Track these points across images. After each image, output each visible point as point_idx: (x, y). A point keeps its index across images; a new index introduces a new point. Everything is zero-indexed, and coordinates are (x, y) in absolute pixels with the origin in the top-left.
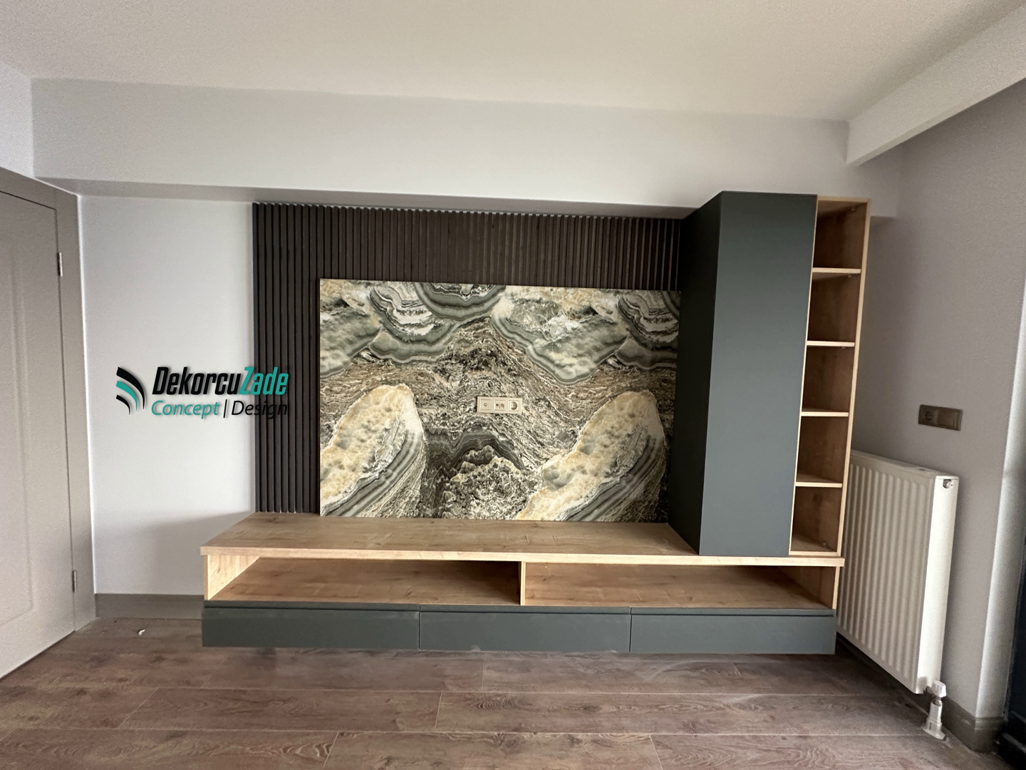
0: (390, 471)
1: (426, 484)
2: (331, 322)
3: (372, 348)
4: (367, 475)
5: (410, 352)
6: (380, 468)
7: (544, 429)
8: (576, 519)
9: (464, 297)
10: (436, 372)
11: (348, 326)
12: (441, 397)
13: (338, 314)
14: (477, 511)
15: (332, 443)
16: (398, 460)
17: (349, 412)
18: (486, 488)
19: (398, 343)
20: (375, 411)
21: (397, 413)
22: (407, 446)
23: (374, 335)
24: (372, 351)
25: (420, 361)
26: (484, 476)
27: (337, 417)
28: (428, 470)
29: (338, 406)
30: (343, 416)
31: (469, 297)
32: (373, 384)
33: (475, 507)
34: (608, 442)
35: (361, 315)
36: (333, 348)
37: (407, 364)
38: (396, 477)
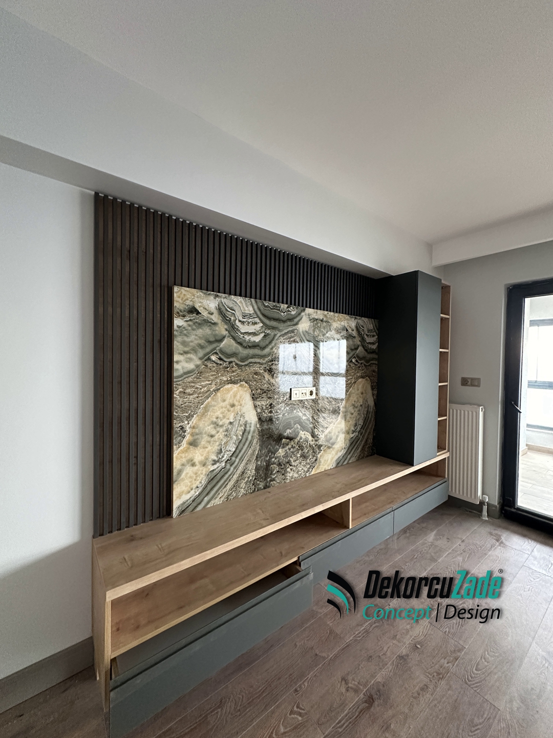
0: (233, 458)
1: (259, 463)
2: (184, 328)
3: (220, 352)
4: (215, 466)
5: (248, 356)
6: (226, 457)
7: (325, 407)
8: (340, 464)
9: (282, 314)
10: (265, 371)
11: (200, 332)
12: (269, 391)
13: (190, 320)
14: (291, 475)
15: (185, 443)
16: (239, 448)
17: (200, 411)
18: (296, 456)
19: (240, 348)
20: (222, 408)
21: (239, 407)
22: (246, 434)
23: (221, 340)
24: (220, 355)
25: (255, 363)
26: (295, 447)
27: (189, 417)
28: (261, 451)
29: (191, 406)
30: (195, 416)
31: (285, 313)
32: (220, 384)
33: (290, 473)
34: (353, 412)
35: (210, 322)
36: (186, 353)
37: (246, 365)
38: (239, 462)
